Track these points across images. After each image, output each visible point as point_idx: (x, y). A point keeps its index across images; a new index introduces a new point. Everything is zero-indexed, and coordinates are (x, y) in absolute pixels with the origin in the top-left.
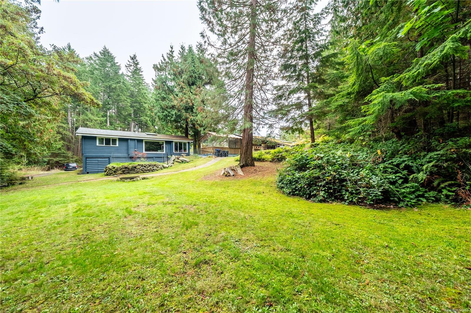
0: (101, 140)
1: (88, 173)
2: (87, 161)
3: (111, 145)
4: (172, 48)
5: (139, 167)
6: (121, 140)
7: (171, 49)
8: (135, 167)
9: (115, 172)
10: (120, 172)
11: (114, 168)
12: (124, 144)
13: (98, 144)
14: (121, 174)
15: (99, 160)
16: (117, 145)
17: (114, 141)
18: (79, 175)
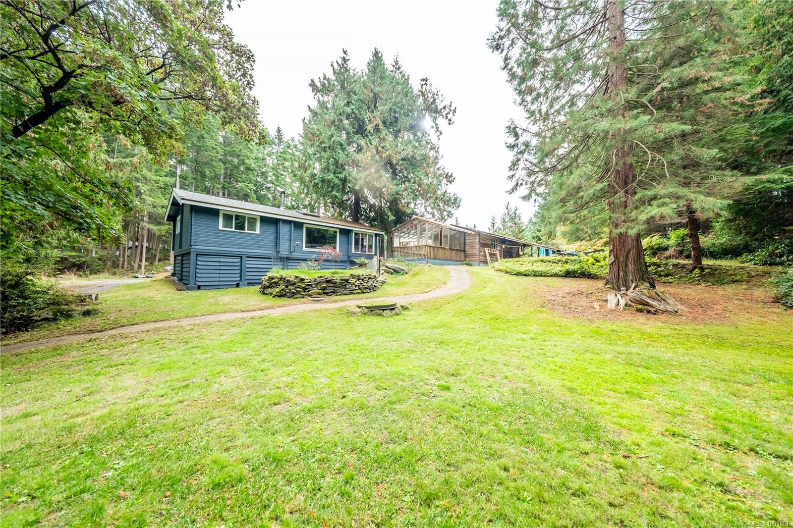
0: (228, 218)
1: (199, 287)
2: (199, 263)
3: (246, 231)
4: (345, 52)
5: (353, 281)
6: (265, 220)
7: (343, 55)
8: (347, 281)
9: (305, 289)
10: (315, 290)
11: (302, 280)
12: (271, 230)
13: (221, 227)
14: (320, 294)
15: (222, 260)
16: (258, 231)
17: (252, 221)
18: (181, 292)
